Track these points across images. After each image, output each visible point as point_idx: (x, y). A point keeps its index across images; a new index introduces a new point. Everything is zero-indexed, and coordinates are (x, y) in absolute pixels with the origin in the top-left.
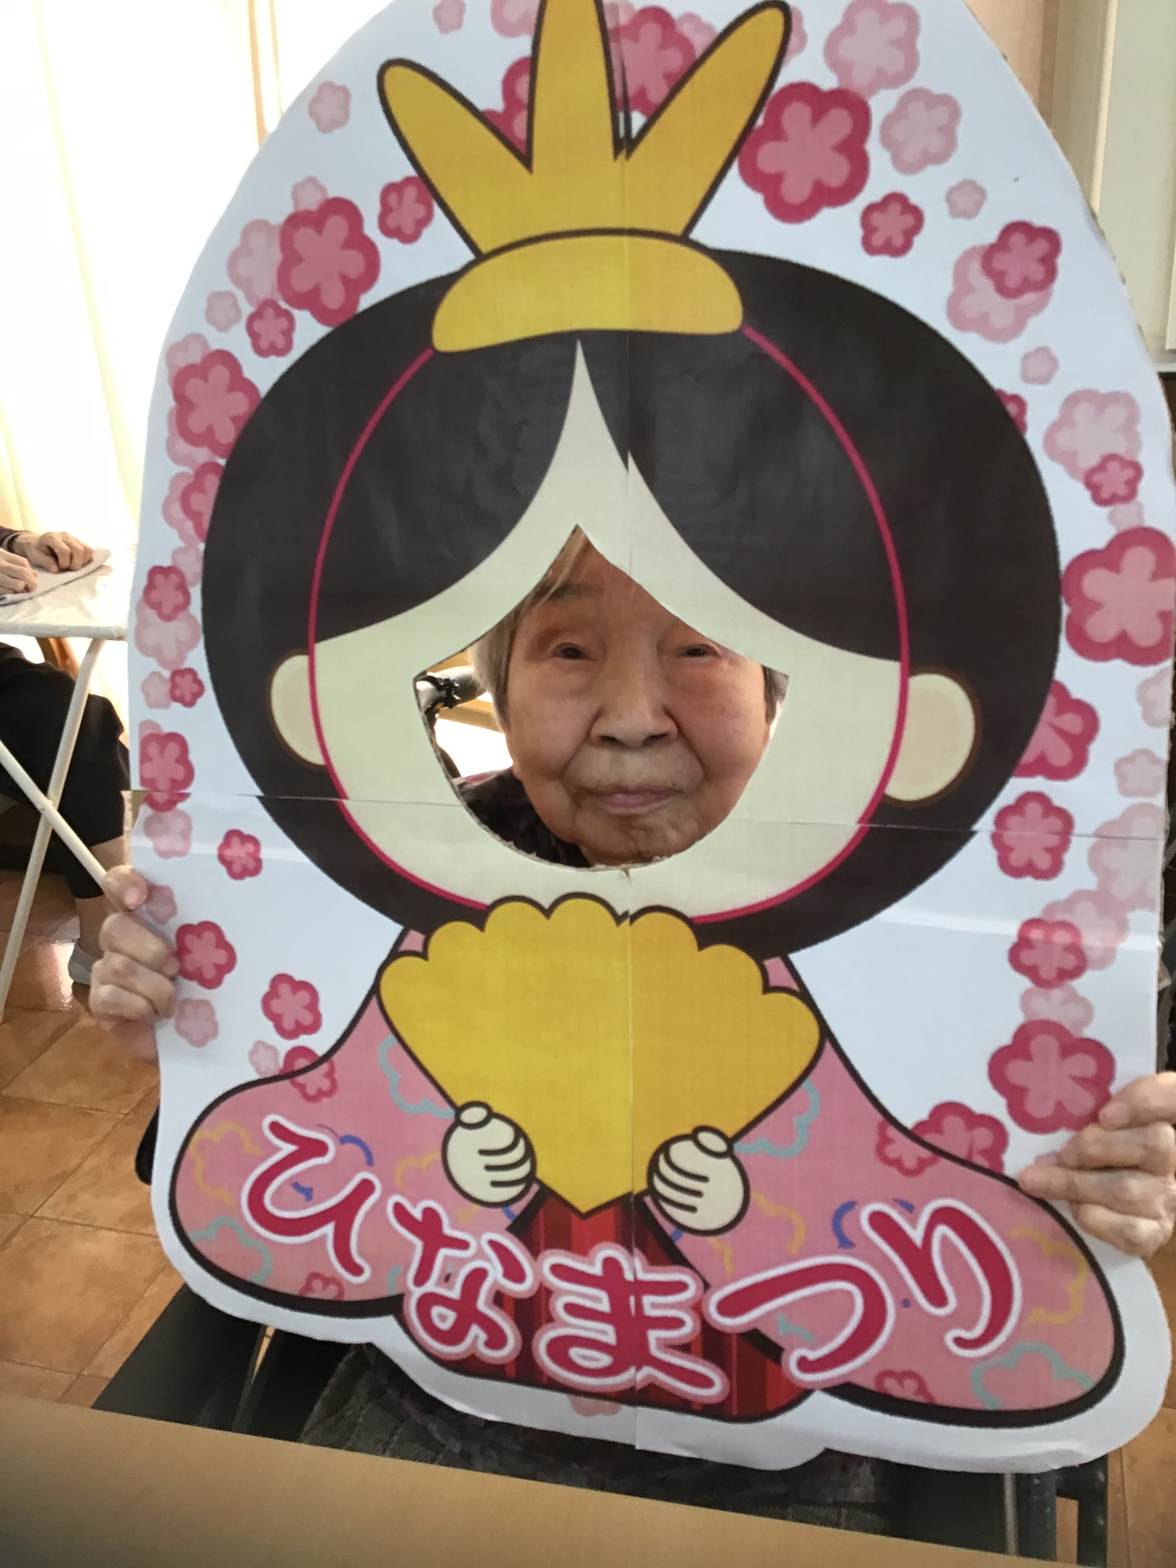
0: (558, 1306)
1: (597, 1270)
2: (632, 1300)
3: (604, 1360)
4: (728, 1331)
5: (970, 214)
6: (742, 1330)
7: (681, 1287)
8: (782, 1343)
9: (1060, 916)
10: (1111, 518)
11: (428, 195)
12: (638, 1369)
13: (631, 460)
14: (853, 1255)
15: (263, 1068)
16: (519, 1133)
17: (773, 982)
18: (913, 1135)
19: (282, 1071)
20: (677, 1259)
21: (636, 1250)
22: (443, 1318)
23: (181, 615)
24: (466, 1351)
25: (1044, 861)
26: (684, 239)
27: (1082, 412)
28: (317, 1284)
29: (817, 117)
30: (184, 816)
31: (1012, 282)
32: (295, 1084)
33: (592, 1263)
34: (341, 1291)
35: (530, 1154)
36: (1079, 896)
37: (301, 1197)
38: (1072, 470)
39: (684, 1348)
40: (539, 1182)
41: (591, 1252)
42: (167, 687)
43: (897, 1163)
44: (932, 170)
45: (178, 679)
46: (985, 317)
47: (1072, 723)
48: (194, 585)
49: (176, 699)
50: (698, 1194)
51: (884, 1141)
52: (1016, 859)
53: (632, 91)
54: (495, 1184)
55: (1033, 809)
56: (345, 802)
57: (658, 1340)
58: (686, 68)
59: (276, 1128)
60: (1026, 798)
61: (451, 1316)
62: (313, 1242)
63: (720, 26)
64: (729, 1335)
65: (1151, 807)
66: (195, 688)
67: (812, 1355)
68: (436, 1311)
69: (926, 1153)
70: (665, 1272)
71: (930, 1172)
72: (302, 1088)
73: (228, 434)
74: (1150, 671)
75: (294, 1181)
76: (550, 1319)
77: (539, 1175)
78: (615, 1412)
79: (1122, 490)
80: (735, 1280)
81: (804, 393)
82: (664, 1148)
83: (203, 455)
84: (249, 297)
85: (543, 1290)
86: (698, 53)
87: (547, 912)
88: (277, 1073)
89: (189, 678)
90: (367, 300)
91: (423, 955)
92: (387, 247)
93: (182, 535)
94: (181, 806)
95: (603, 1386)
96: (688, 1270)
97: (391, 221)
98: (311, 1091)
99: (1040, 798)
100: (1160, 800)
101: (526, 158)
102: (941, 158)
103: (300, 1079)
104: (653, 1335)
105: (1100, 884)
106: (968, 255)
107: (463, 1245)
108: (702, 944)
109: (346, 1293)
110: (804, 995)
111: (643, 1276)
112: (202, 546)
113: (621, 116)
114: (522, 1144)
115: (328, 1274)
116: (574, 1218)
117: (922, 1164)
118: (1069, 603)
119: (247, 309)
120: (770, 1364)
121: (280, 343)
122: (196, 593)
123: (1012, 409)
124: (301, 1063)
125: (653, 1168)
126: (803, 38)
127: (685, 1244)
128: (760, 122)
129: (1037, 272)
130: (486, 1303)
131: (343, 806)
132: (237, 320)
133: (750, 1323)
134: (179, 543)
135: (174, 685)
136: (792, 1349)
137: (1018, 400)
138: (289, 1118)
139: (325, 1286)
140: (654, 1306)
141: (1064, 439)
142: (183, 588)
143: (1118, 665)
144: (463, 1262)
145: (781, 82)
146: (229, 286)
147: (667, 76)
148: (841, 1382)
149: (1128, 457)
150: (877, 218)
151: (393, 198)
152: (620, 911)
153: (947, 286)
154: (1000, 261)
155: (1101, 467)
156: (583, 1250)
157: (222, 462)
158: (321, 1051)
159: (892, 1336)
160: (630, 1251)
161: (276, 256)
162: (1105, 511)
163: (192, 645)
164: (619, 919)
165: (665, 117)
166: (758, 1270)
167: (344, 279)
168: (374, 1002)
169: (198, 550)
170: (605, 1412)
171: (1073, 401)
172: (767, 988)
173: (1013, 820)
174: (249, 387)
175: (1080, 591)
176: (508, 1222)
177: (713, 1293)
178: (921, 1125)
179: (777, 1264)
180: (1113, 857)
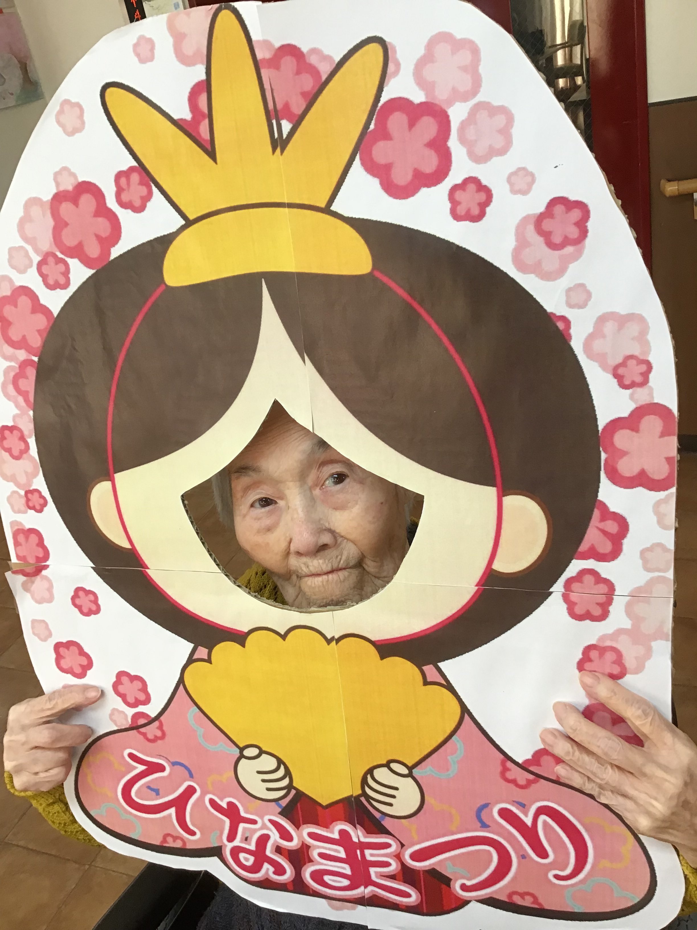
0: (314, 854)
1: (336, 836)
2: (358, 852)
3: (346, 882)
4: (418, 869)
5: (525, 192)
6: (427, 869)
7: (387, 846)
8: (451, 877)
9: (608, 643)
10: (632, 397)
11: (147, 178)
12: (366, 887)
13: (306, 358)
14: (490, 832)
15: (119, 724)
16: (280, 762)
17: (429, 680)
18: (523, 767)
19: (130, 725)
20: (384, 831)
21: (358, 826)
22: (247, 860)
23: (25, 456)
24: (262, 877)
25: (597, 611)
26: (327, 210)
27: (609, 327)
28: (170, 839)
29: (412, 124)
30: (46, 578)
31: (557, 239)
32: (140, 733)
33: (332, 832)
34: (184, 843)
35: (288, 773)
36: (620, 632)
37: (154, 794)
38: (604, 367)
39: (392, 877)
40: (295, 788)
41: (331, 827)
42: (23, 500)
43: (514, 782)
44: (496, 160)
45: (30, 495)
46: (539, 263)
47: (612, 527)
48: (30, 437)
49: (30, 508)
50: (394, 797)
51: (505, 770)
52: (578, 610)
53: (279, 106)
54: (268, 789)
55: (589, 579)
56: (147, 570)
57: (376, 873)
58: (317, 88)
59: (132, 756)
60: (583, 572)
61: (252, 859)
62: (164, 817)
63: (337, 58)
64: (419, 871)
65: (664, 577)
66: (42, 501)
67: (469, 883)
68: (242, 856)
69: (531, 777)
70: (377, 838)
71: (534, 786)
72: (144, 735)
73: (36, 342)
74: (662, 494)
75: (147, 785)
76: (311, 861)
77: (295, 784)
78: (354, 909)
79: (638, 379)
80: (419, 843)
81: (419, 315)
82: (370, 771)
83: (22, 355)
84: (36, 251)
85: (305, 847)
86: (324, 77)
87: (284, 637)
88: (127, 726)
89: (36, 495)
90: (116, 252)
91: (209, 661)
92: (124, 215)
93: (17, 406)
94: (44, 572)
95: (346, 896)
96: (391, 837)
97: (125, 197)
98: (150, 736)
99: (592, 572)
100: (670, 574)
101: (212, 154)
102: (503, 151)
103: (142, 730)
104: (373, 871)
105: (633, 625)
106: (525, 219)
107: (254, 822)
108: (383, 657)
109: (187, 844)
110: (450, 687)
111: (363, 839)
112: (31, 413)
113: (274, 122)
114: (282, 767)
115: (174, 834)
116: (319, 809)
117: (529, 783)
118: (605, 452)
119: (36, 259)
120: (443, 886)
121: (62, 281)
122: (32, 442)
123: (560, 325)
124: (142, 721)
125: (364, 782)
126: (398, 65)
127: (387, 823)
128: (372, 127)
129: (574, 232)
130: (271, 852)
131: (146, 572)
132: (31, 266)
133: (430, 865)
134: (16, 411)
135: (28, 500)
136: (456, 880)
137: (563, 319)
138: (138, 751)
139: (174, 841)
140: (372, 855)
141: (598, 345)
142: (23, 438)
143: (640, 490)
144: (255, 831)
145: (384, 99)
146: (20, 243)
147: (304, 94)
148: (488, 896)
149: (641, 357)
150: (459, 195)
151: (123, 181)
152: (329, 637)
153: (511, 243)
154: (547, 225)
155: (623, 364)
156: (326, 826)
157: (36, 359)
158: (153, 715)
159: (516, 873)
160: (355, 827)
161: (50, 222)
162: (628, 392)
163: (36, 475)
164: (329, 641)
165: (304, 123)
166: (433, 838)
167: (98, 237)
168: (181, 687)
169: (29, 416)
170: (348, 909)
171: (602, 319)
172: (426, 683)
173: (575, 586)
174: (46, 311)
175: (612, 444)
176: (279, 810)
177: (406, 850)
178: (527, 761)
179: (444, 836)
180: (640, 609)
